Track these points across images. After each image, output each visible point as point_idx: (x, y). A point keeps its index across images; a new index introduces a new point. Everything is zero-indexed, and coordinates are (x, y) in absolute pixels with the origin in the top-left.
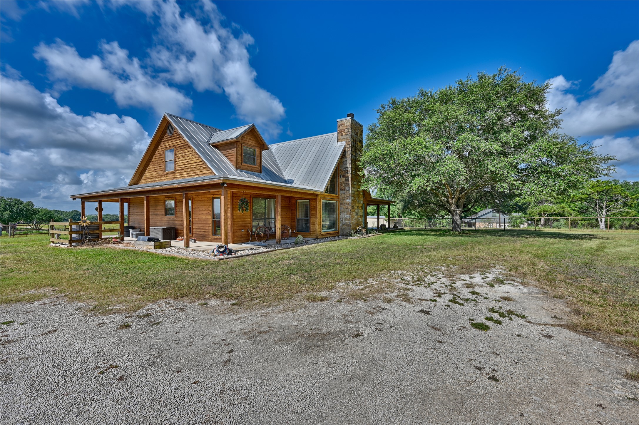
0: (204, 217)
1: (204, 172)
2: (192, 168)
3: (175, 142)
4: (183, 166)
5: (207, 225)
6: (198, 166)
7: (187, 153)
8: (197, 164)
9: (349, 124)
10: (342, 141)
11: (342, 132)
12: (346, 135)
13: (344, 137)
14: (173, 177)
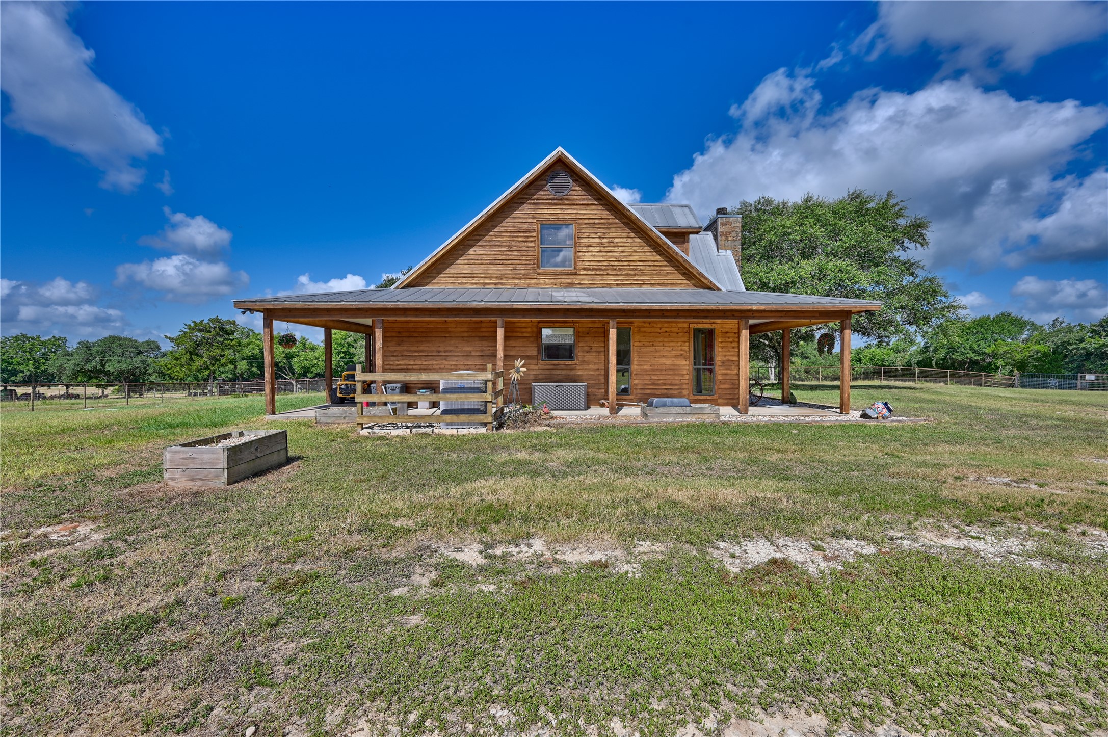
0: (668, 362)
1: (669, 282)
2: (633, 270)
3: (575, 212)
4: (605, 263)
5: (676, 378)
6: (652, 268)
7: (616, 240)
8: (645, 264)
9: (740, 225)
10: (726, 250)
11: (726, 235)
12: (734, 240)
13: (729, 243)
14: (569, 281)
